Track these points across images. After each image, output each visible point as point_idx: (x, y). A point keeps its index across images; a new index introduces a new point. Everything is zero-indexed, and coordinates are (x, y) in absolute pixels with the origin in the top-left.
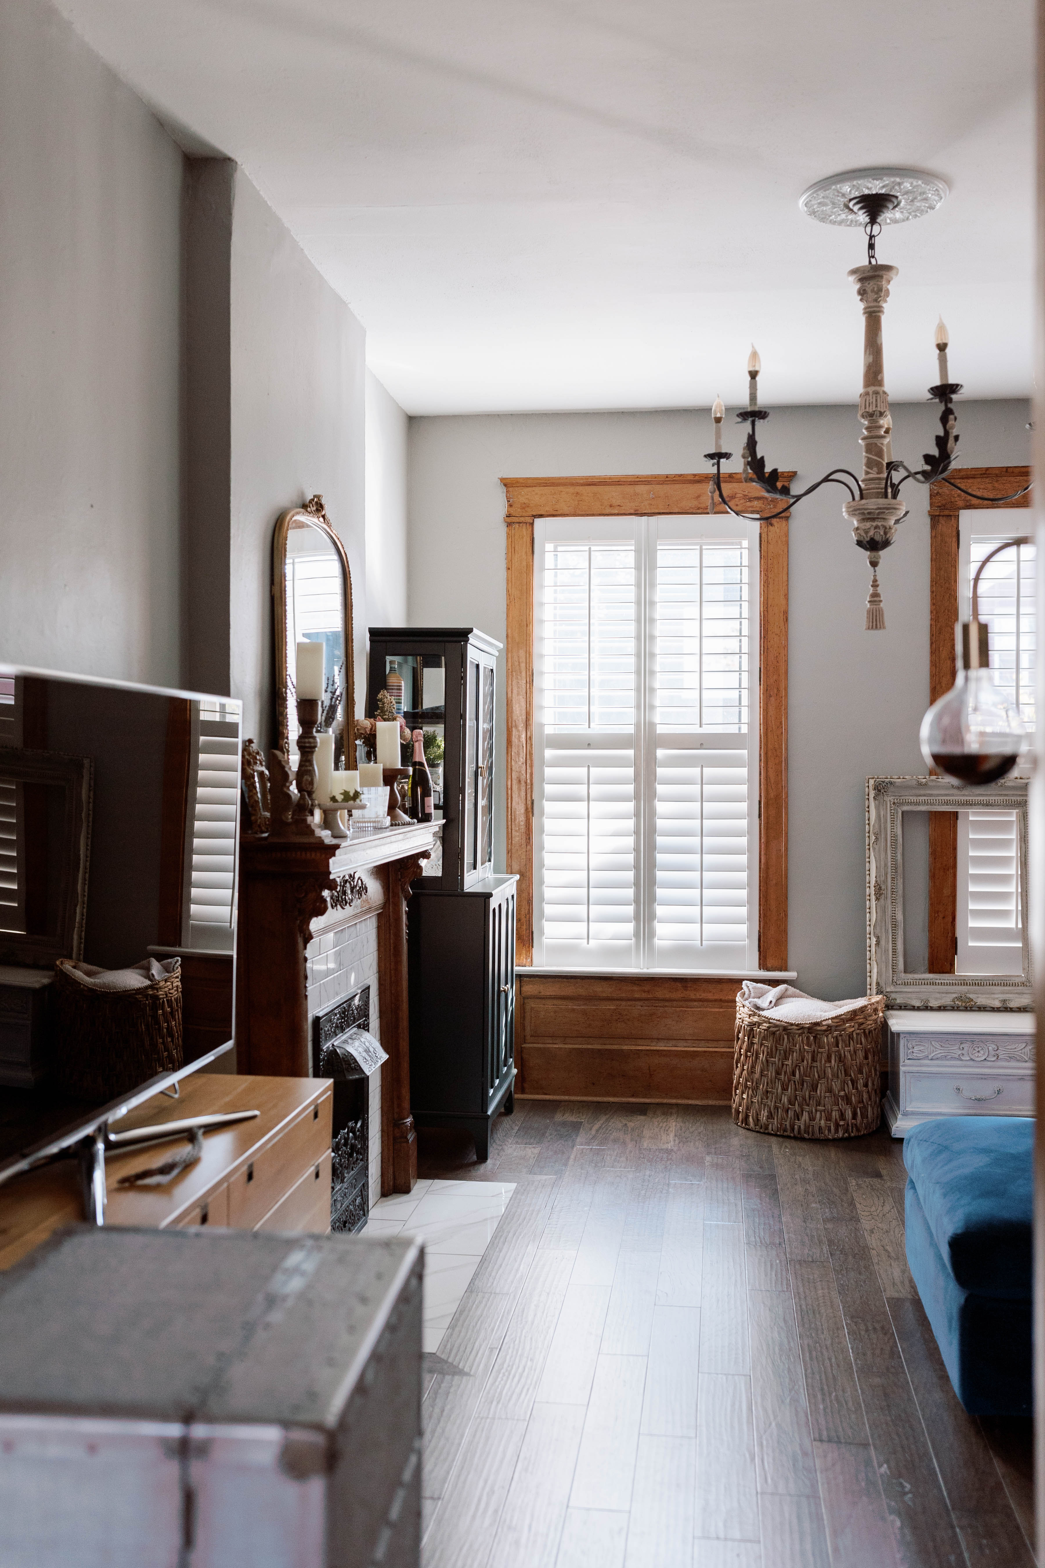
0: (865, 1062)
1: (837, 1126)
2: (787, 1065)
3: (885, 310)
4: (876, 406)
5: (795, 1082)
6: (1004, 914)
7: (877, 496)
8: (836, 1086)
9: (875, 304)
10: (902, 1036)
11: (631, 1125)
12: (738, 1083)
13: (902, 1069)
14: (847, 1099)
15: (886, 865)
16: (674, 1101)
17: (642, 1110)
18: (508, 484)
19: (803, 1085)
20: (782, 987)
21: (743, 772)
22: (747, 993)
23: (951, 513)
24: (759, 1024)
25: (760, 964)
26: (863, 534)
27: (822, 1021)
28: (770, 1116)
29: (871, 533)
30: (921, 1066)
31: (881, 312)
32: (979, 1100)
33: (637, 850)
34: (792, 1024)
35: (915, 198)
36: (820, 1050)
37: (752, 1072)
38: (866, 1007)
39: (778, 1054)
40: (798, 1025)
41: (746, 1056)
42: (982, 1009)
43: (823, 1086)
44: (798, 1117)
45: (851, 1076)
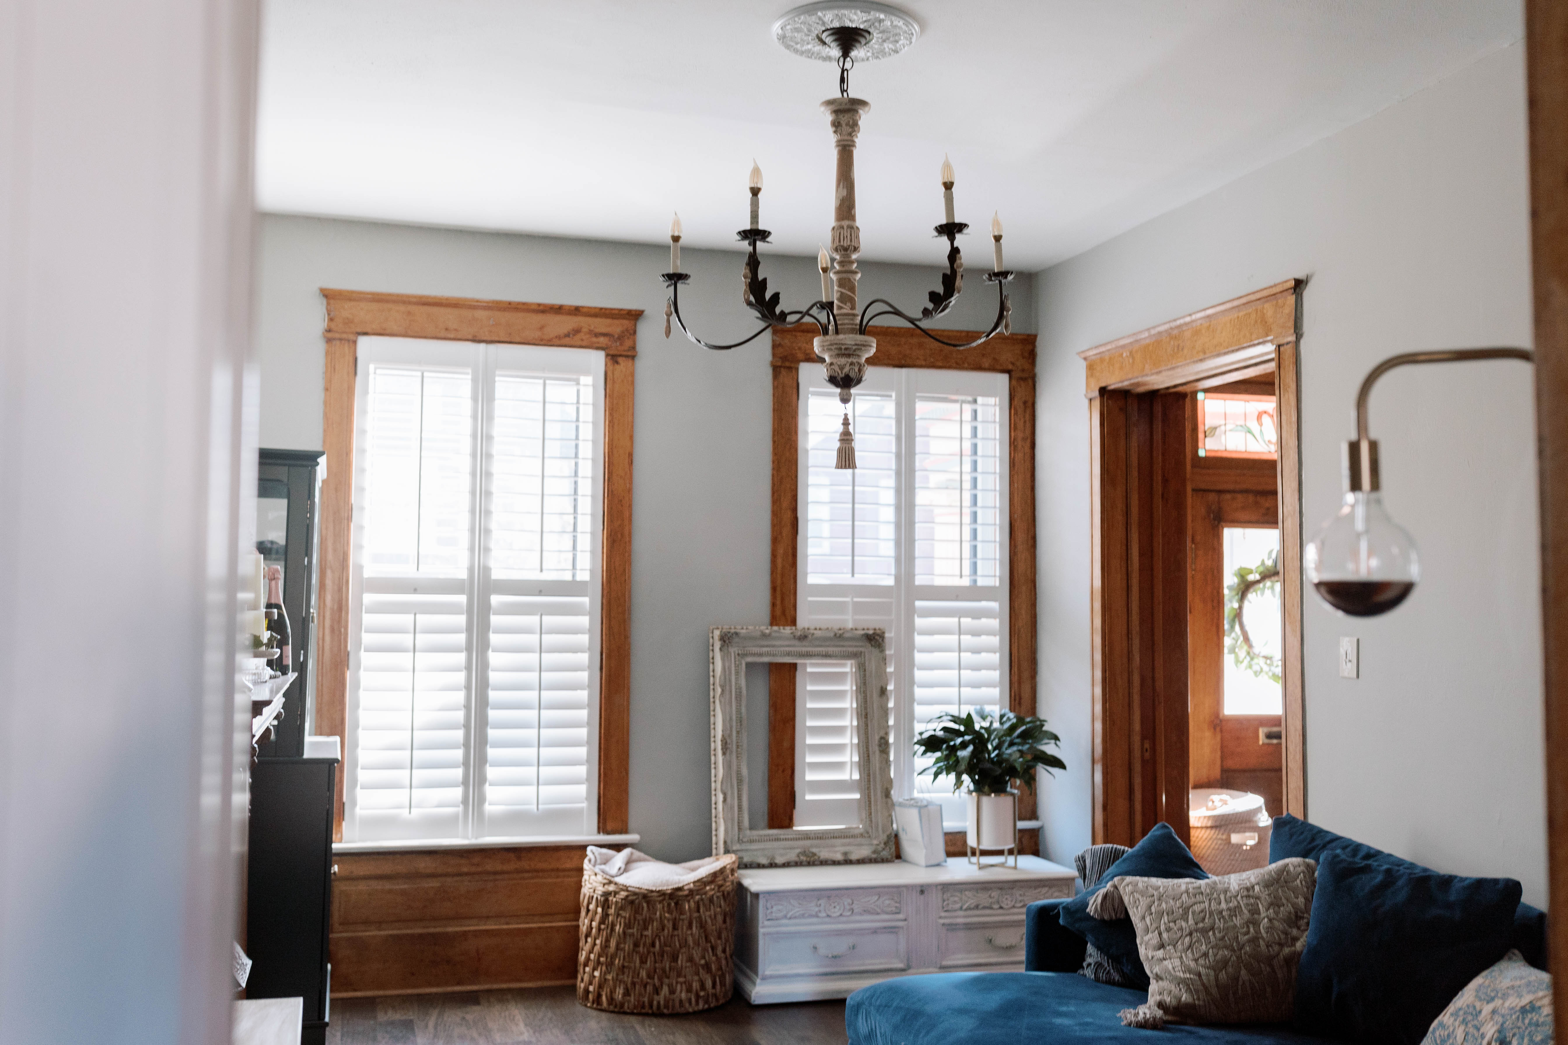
0: (724, 926)
1: (698, 997)
2: (645, 936)
3: (857, 145)
4: (851, 241)
5: (654, 953)
6: (837, 766)
7: (852, 331)
8: (696, 954)
9: (849, 138)
10: (761, 896)
11: (469, 1017)
12: (588, 959)
13: (761, 931)
14: (707, 967)
15: (731, 719)
16: (504, 986)
17: (471, 999)
18: (328, 295)
19: (663, 956)
20: (627, 852)
21: (584, 621)
22: (593, 860)
23: (793, 365)
24: (616, 893)
25: (599, 828)
26: (837, 369)
27: (683, 886)
28: (627, 993)
29: (846, 370)
30: (780, 926)
31: (854, 146)
32: (834, 957)
33: (467, 707)
34: (652, 891)
35: (888, 39)
36: (682, 917)
37: (606, 946)
38: (725, 867)
39: (636, 923)
40: (659, 891)
41: (599, 929)
42: (824, 863)
43: (684, 955)
44: (657, 991)
45: (711, 942)
